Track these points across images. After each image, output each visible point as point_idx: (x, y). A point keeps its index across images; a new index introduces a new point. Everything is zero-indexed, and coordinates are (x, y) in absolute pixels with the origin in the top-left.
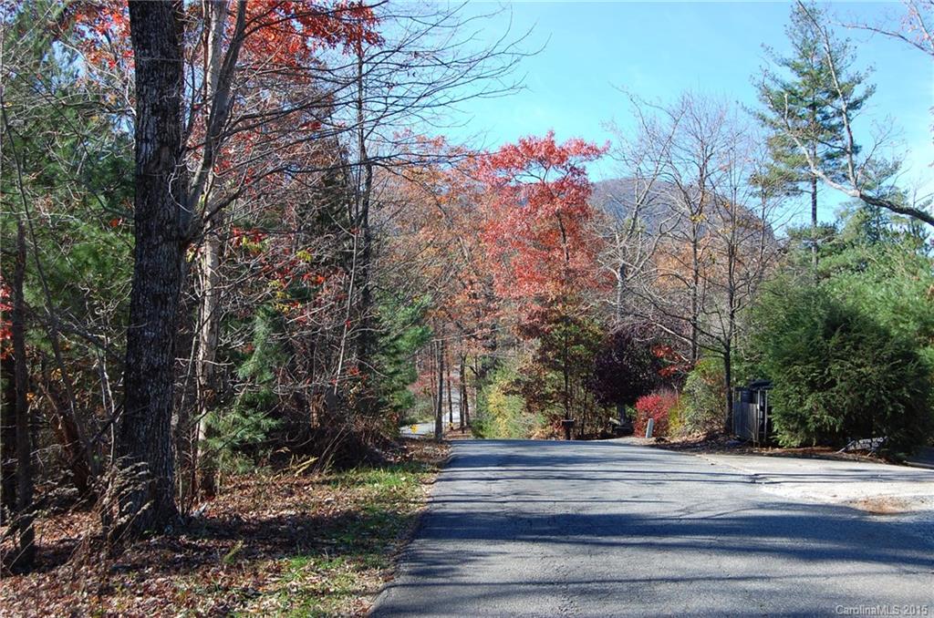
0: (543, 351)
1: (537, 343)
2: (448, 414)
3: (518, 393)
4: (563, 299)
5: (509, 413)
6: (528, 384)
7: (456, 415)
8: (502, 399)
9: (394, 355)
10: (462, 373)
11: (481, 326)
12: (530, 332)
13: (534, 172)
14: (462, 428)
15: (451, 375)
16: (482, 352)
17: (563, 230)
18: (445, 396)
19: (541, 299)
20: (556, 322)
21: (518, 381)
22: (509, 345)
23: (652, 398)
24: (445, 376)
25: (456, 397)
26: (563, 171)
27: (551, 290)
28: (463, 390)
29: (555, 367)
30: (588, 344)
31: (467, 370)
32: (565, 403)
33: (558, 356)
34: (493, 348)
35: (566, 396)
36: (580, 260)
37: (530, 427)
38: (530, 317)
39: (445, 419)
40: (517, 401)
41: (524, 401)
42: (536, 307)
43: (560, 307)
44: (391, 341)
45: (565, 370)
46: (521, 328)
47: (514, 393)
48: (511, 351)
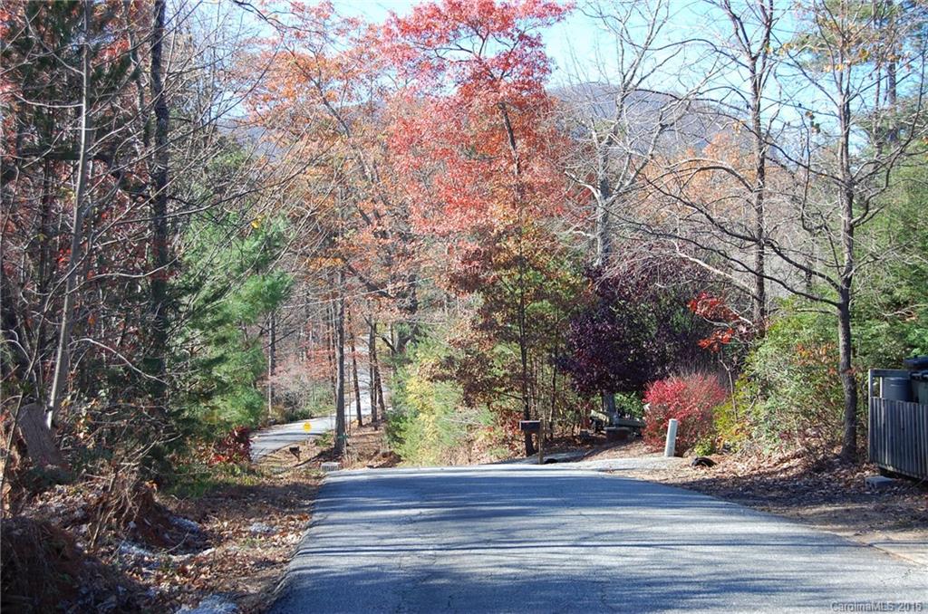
0: (486, 312)
1: (477, 299)
2: (354, 404)
3: (451, 378)
4: (516, 231)
5: (438, 406)
6: (465, 364)
7: (366, 403)
8: (426, 385)
9: (214, 326)
10: (372, 346)
11: (394, 278)
12: (468, 283)
13: (465, 43)
14: (375, 423)
15: (358, 349)
16: (396, 315)
17: (511, 131)
18: (349, 379)
19: (482, 232)
20: (507, 266)
21: (450, 360)
22: (433, 304)
23: (672, 383)
24: (347, 350)
25: (365, 379)
26: (508, 40)
27: (498, 216)
28: (374, 372)
29: (506, 337)
30: (556, 299)
31: (379, 342)
32: (524, 390)
33: (512, 319)
34: (412, 309)
35: (524, 380)
36: (538, 170)
37: (471, 428)
38: (466, 260)
39: (351, 412)
40: (451, 391)
41: (460, 389)
42: (473, 246)
43: (511, 244)
44: (207, 301)
45: (522, 342)
46: (454, 279)
47: (443, 378)
48: (438, 314)
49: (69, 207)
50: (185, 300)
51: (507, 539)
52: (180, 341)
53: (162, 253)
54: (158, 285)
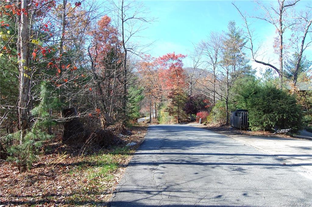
0: (173, 101)
1: (172, 100)
2: (153, 115)
3: (167, 111)
4: (178, 89)
5: (165, 116)
6: (170, 109)
7: (154, 115)
8: (164, 112)
9: (133, 103)
10: (155, 106)
11: (159, 96)
12: (170, 97)
13: (170, 61)
14: (156, 118)
15: (153, 107)
16: (159, 102)
17: (177, 74)
18: (152, 111)
19: (172, 90)
20: (176, 95)
21: (167, 109)
22: (165, 100)
23: (200, 113)
24: (152, 107)
25: (154, 111)
26: (177, 61)
27: (175, 87)
28: (156, 110)
29: (176, 105)
30: (183, 100)
31: (156, 106)
32: (178, 113)
33: (177, 103)
34: (162, 101)
35: (178, 112)
36: (181, 81)
37: (170, 119)
38: (170, 94)
39: (152, 116)
40: (167, 113)
41: (169, 113)
42: (171, 92)
43: (177, 91)
44: (132, 99)
45: (178, 106)
46: (168, 96)
47: (166, 111)
48: (165, 102)
49: (113, 85)
50: (129, 99)
51: (176, 135)
52: (128, 105)
53: (125, 92)
54: (125, 96)
